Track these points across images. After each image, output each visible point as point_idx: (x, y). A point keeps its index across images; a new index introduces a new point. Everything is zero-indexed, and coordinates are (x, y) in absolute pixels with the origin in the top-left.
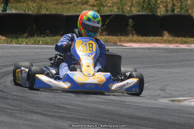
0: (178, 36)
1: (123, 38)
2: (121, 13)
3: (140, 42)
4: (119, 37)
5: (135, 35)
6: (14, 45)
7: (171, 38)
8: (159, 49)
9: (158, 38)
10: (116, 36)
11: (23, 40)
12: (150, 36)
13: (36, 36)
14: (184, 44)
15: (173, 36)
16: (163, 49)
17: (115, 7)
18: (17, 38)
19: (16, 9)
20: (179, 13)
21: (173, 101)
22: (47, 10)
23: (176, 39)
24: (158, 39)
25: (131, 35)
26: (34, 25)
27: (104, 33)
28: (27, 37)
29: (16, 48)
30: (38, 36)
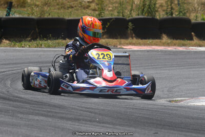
0: (177, 39)
1: (123, 41)
2: (121, 17)
3: (139, 44)
4: (119, 40)
5: (134, 38)
6: (18, 48)
7: (169, 41)
8: (158, 51)
9: (157, 40)
10: (116, 39)
11: (27, 43)
12: (149, 38)
13: (38, 39)
14: (181, 46)
15: (171, 39)
16: (161, 51)
17: (116, 11)
18: (20, 42)
19: (19, 14)
21: (170, 101)
22: (49, 14)
23: (175, 41)
24: (157, 42)
25: (130, 38)
26: (37, 29)
27: (105, 36)
28: (30, 41)
29: (19, 51)
30: (40, 40)
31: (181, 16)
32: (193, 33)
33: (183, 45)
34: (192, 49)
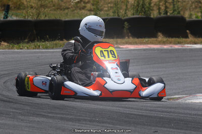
0: (172, 37)
1: (119, 40)
2: (116, 17)
3: (136, 43)
4: (115, 40)
5: (131, 38)
6: (16, 50)
7: (165, 39)
8: (154, 50)
9: (153, 39)
10: (113, 38)
11: (24, 45)
12: (145, 37)
13: (36, 41)
15: (167, 37)
16: (158, 50)
17: (111, 11)
18: (18, 44)
19: (17, 16)
20: (172, 15)
21: (168, 99)
22: (46, 16)
23: (170, 39)
24: (153, 41)
25: (127, 37)
26: (34, 31)
28: (28, 42)
29: (17, 53)
30: (38, 41)
31: (176, 15)
32: (188, 31)
33: (179, 43)
34: (188, 47)
